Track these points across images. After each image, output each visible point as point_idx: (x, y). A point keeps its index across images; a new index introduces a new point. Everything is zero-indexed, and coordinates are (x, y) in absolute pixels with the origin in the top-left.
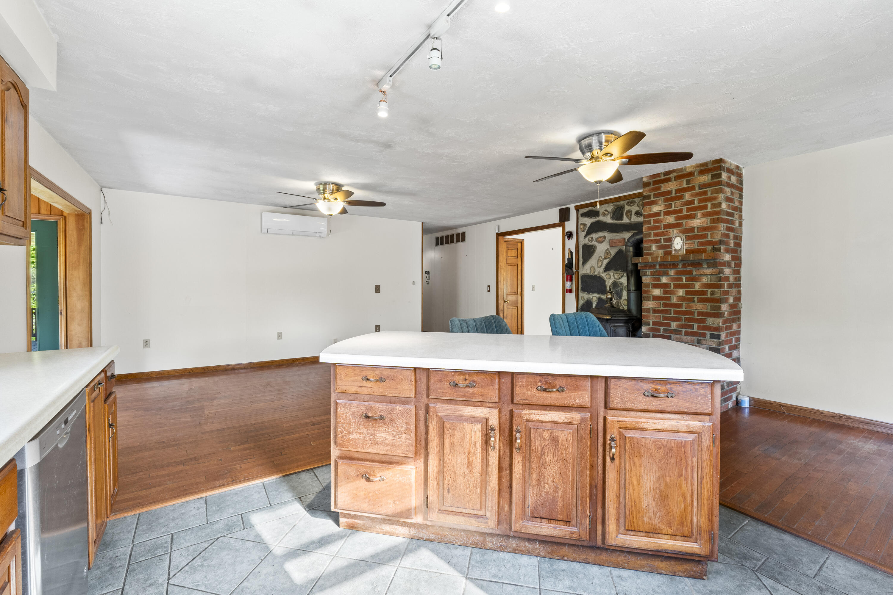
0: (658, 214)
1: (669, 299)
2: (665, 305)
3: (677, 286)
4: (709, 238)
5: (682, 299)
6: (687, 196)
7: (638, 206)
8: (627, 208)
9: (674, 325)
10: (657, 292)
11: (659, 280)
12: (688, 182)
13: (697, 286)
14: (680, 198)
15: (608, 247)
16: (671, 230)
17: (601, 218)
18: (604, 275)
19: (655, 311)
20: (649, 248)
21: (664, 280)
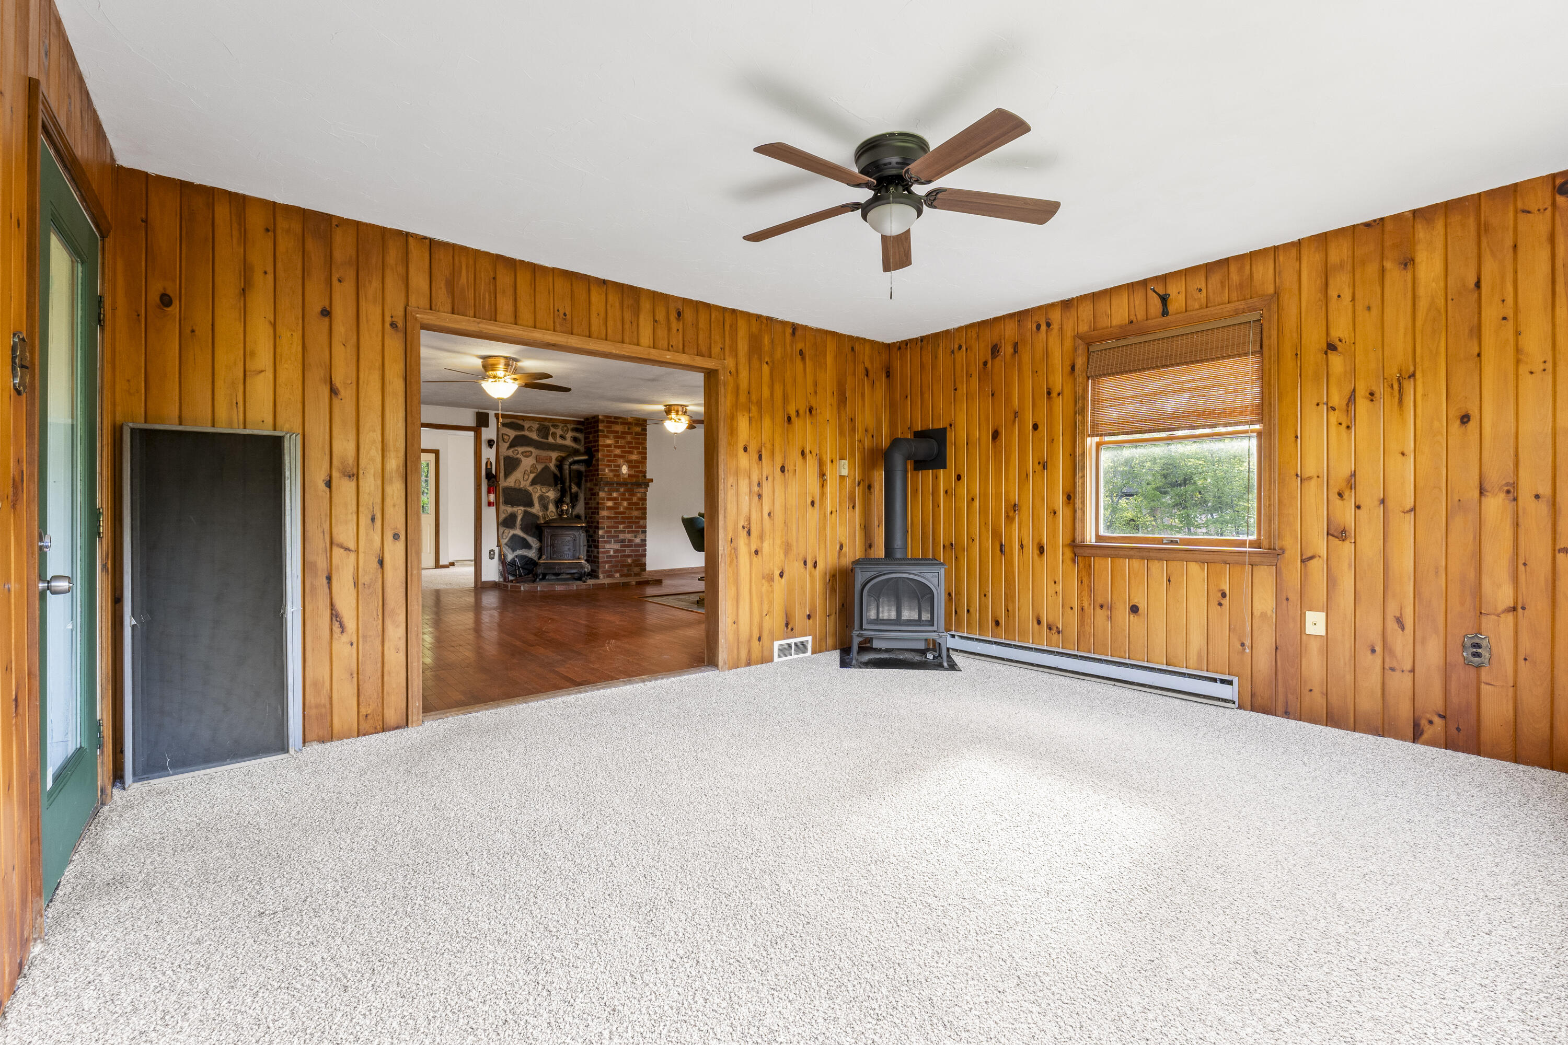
0: (609, 446)
1: (618, 508)
2: (615, 513)
3: (623, 499)
4: (641, 469)
5: (626, 508)
6: (629, 438)
7: (562, 430)
8: (552, 430)
9: (621, 527)
10: (610, 504)
11: (611, 495)
12: (629, 429)
13: (635, 499)
14: (624, 438)
15: (535, 462)
16: (618, 459)
17: (526, 433)
18: (530, 489)
19: (609, 518)
20: (604, 470)
21: (615, 495)
